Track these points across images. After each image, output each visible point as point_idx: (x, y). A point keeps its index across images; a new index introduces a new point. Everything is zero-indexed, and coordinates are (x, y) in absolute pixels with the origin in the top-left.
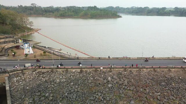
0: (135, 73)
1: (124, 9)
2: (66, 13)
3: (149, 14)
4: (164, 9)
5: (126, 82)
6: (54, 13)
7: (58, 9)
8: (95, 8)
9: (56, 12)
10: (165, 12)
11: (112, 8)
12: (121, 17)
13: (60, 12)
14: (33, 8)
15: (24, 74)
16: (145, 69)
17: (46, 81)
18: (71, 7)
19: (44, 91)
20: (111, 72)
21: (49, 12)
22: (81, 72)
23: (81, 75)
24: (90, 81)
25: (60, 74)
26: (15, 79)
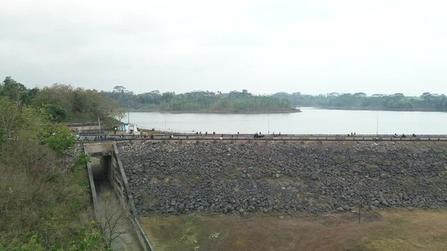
0: (260, 145)
1: (312, 98)
2: (184, 103)
3: (365, 108)
4: (399, 96)
5: (248, 152)
6: (159, 103)
7: (168, 97)
8: (245, 94)
9: (165, 101)
10: (401, 104)
11: (284, 94)
12: (299, 111)
13: (172, 102)
14: (117, 94)
15: (132, 144)
16: (273, 141)
17: (157, 151)
18: (195, 93)
19: (154, 159)
20: (232, 143)
21: (149, 102)
22: (197, 143)
23: (197, 146)
24: (206, 151)
25: (172, 145)
26: (123, 147)
